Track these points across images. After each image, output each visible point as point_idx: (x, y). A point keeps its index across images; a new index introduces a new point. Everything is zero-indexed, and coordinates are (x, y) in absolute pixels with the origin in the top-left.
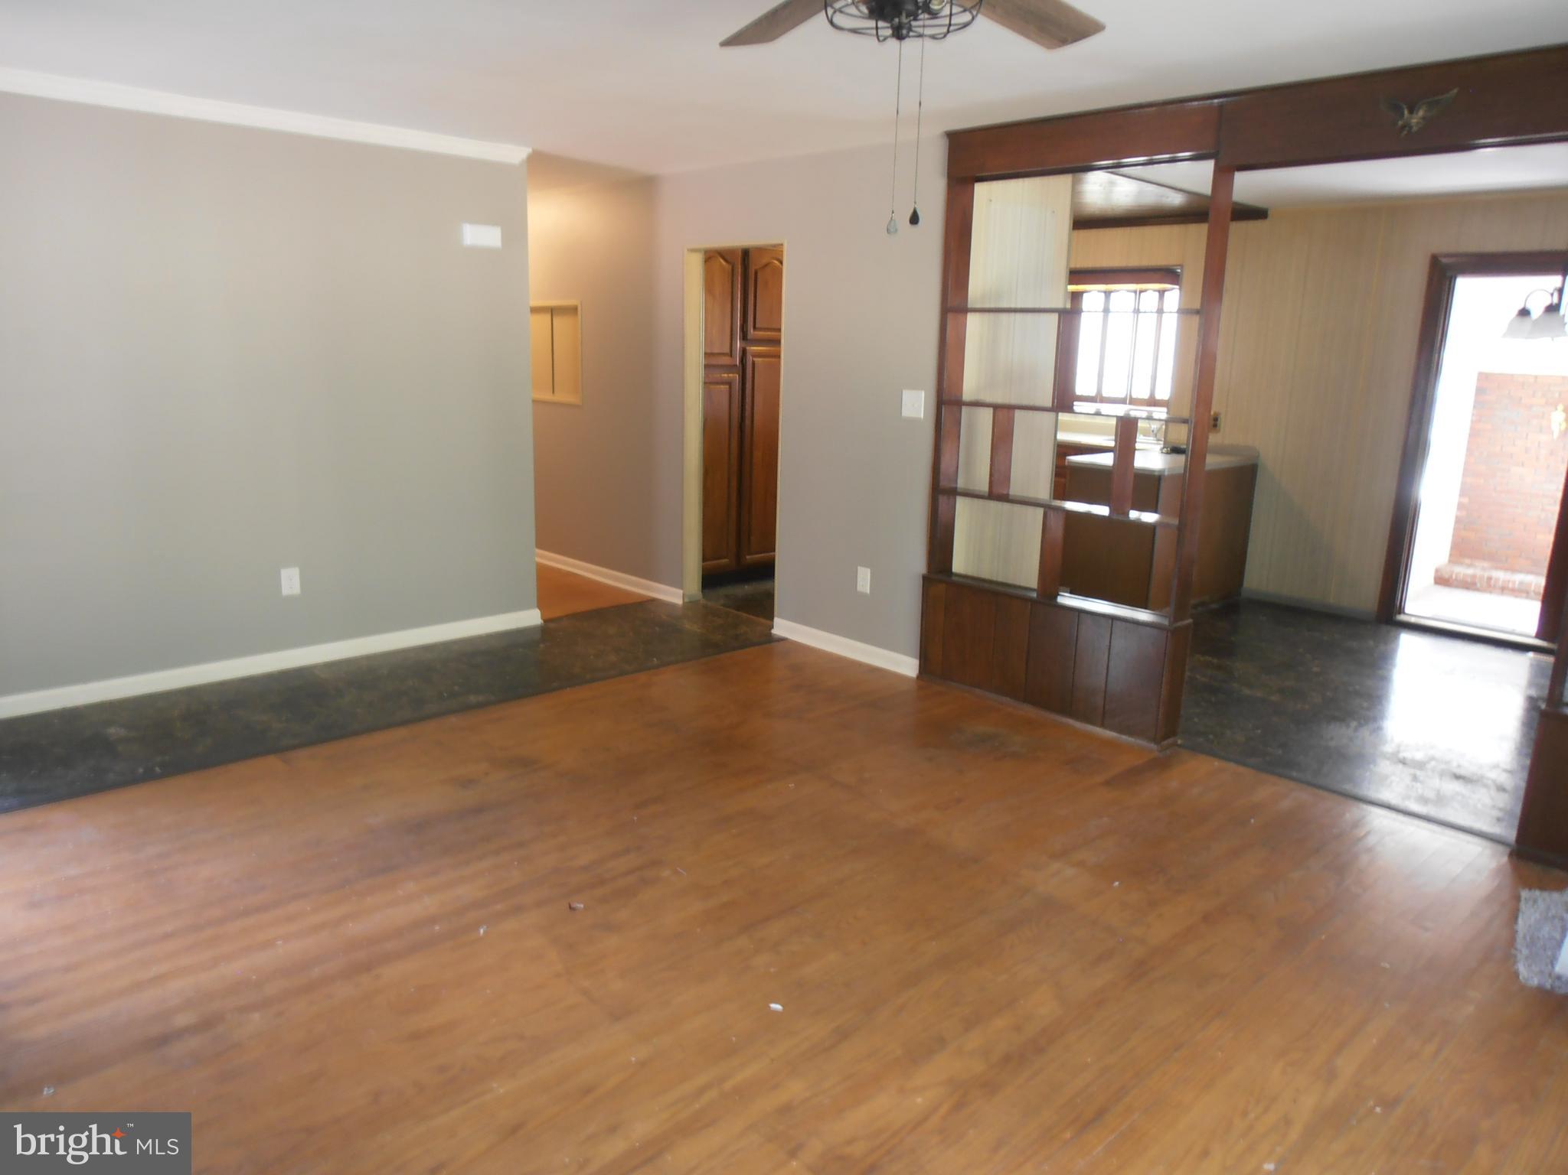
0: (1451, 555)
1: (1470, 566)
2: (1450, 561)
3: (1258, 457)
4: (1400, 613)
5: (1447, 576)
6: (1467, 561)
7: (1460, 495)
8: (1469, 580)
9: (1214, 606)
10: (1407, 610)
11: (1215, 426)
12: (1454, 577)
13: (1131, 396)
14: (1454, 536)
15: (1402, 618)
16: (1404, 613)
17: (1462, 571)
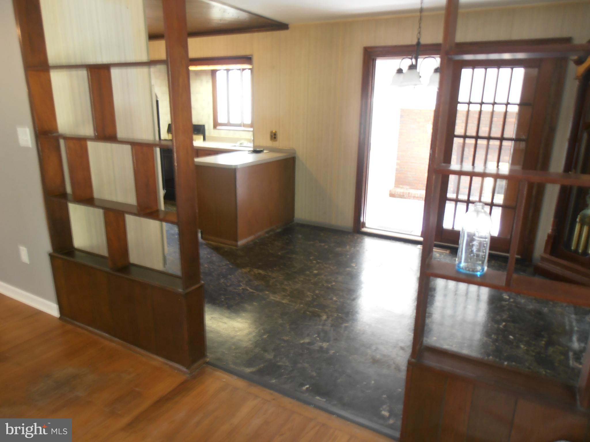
0: (395, 184)
1: (402, 188)
2: (395, 187)
3: (295, 153)
4: (363, 228)
5: (393, 193)
6: (401, 186)
7: (397, 160)
8: (402, 194)
9: (279, 230)
10: (367, 225)
11: (275, 138)
12: (396, 194)
13: (243, 123)
14: (396, 176)
15: (364, 230)
16: (365, 227)
17: (399, 191)
